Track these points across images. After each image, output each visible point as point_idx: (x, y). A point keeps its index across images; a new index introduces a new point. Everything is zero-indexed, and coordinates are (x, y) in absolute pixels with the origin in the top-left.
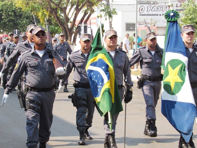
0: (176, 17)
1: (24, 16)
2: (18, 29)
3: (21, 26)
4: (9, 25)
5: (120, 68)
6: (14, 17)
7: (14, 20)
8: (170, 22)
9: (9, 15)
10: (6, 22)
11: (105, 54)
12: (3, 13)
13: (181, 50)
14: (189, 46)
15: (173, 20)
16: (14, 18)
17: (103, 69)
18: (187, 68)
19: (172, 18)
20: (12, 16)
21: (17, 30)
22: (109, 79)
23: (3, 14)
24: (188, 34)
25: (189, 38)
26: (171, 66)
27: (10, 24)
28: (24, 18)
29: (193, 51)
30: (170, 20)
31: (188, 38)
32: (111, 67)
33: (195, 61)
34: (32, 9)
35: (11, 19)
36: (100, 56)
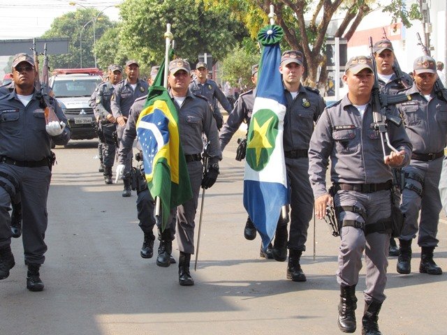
0: (277, 37)
1: (222, 23)
2: (209, 53)
3: (215, 46)
4: (187, 43)
5: (191, 126)
6: (200, 25)
7: (199, 33)
8: (266, 45)
9: (187, 20)
10: (182, 37)
11: (166, 101)
12: (175, 16)
13: (276, 94)
14: (292, 87)
15: (271, 41)
16: (199, 28)
17: (158, 126)
18: (283, 123)
19: (269, 38)
20: (194, 24)
21: (205, 54)
22: (166, 142)
23: (174, 19)
24: (289, 66)
25: (291, 74)
26: (258, 122)
27: (191, 41)
28: (221, 27)
29: (298, 97)
30: (265, 42)
31: (289, 73)
32: (173, 122)
33: (300, 115)
34: (230, 5)
35: (193, 31)
36: (159, 104)
